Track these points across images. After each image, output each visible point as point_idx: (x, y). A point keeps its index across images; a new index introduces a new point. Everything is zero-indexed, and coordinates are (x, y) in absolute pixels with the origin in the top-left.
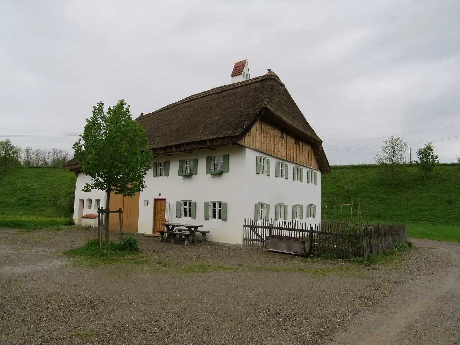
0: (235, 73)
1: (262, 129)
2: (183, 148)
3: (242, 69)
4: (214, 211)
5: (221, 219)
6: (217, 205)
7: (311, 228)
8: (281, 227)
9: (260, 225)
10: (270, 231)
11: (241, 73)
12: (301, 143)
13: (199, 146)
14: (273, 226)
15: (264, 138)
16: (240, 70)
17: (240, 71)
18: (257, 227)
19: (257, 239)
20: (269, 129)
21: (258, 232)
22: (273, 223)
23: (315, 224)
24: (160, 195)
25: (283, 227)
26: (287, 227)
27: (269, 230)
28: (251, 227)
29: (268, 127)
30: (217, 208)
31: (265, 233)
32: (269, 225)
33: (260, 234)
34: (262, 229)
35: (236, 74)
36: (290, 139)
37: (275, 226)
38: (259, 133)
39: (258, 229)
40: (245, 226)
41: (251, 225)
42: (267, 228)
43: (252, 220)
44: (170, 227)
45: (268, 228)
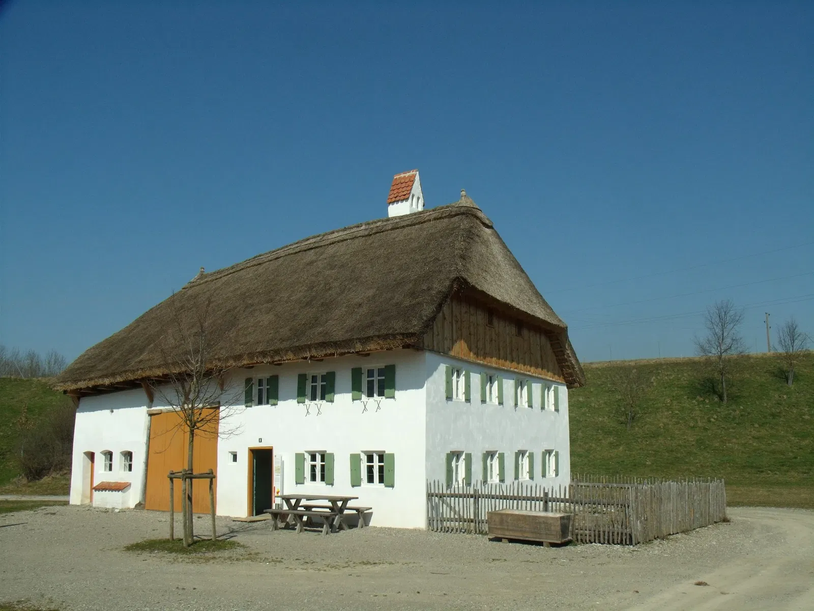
0: (395, 196)
1: (454, 315)
2: (310, 353)
3: (408, 189)
4: (370, 470)
5: (383, 484)
6: (376, 458)
7: (546, 494)
8: (493, 493)
9: (457, 492)
10: (475, 503)
11: (406, 196)
12: (525, 332)
13: (339, 351)
14: (480, 493)
15: (457, 332)
16: (404, 190)
17: (405, 193)
18: (452, 496)
19: (452, 516)
20: (466, 312)
21: (452, 505)
22: (479, 487)
23: (552, 487)
24: (260, 440)
25: (498, 494)
26: (505, 494)
27: (472, 500)
28: (441, 496)
29: (464, 310)
30: (376, 464)
31: (467, 507)
32: (472, 492)
33: (457, 509)
34: (461, 499)
35: (397, 199)
36: (505, 327)
37: (483, 493)
38: (448, 323)
39: (453, 499)
40: (430, 496)
41: (441, 492)
42: (470, 497)
43: (443, 484)
44: (293, 502)
45: (472, 497)
